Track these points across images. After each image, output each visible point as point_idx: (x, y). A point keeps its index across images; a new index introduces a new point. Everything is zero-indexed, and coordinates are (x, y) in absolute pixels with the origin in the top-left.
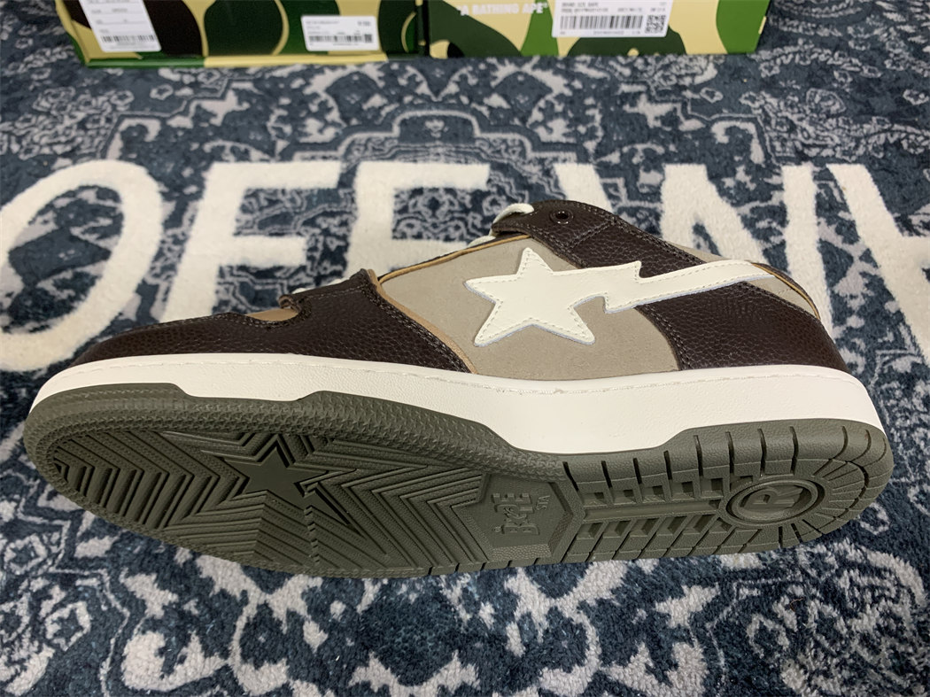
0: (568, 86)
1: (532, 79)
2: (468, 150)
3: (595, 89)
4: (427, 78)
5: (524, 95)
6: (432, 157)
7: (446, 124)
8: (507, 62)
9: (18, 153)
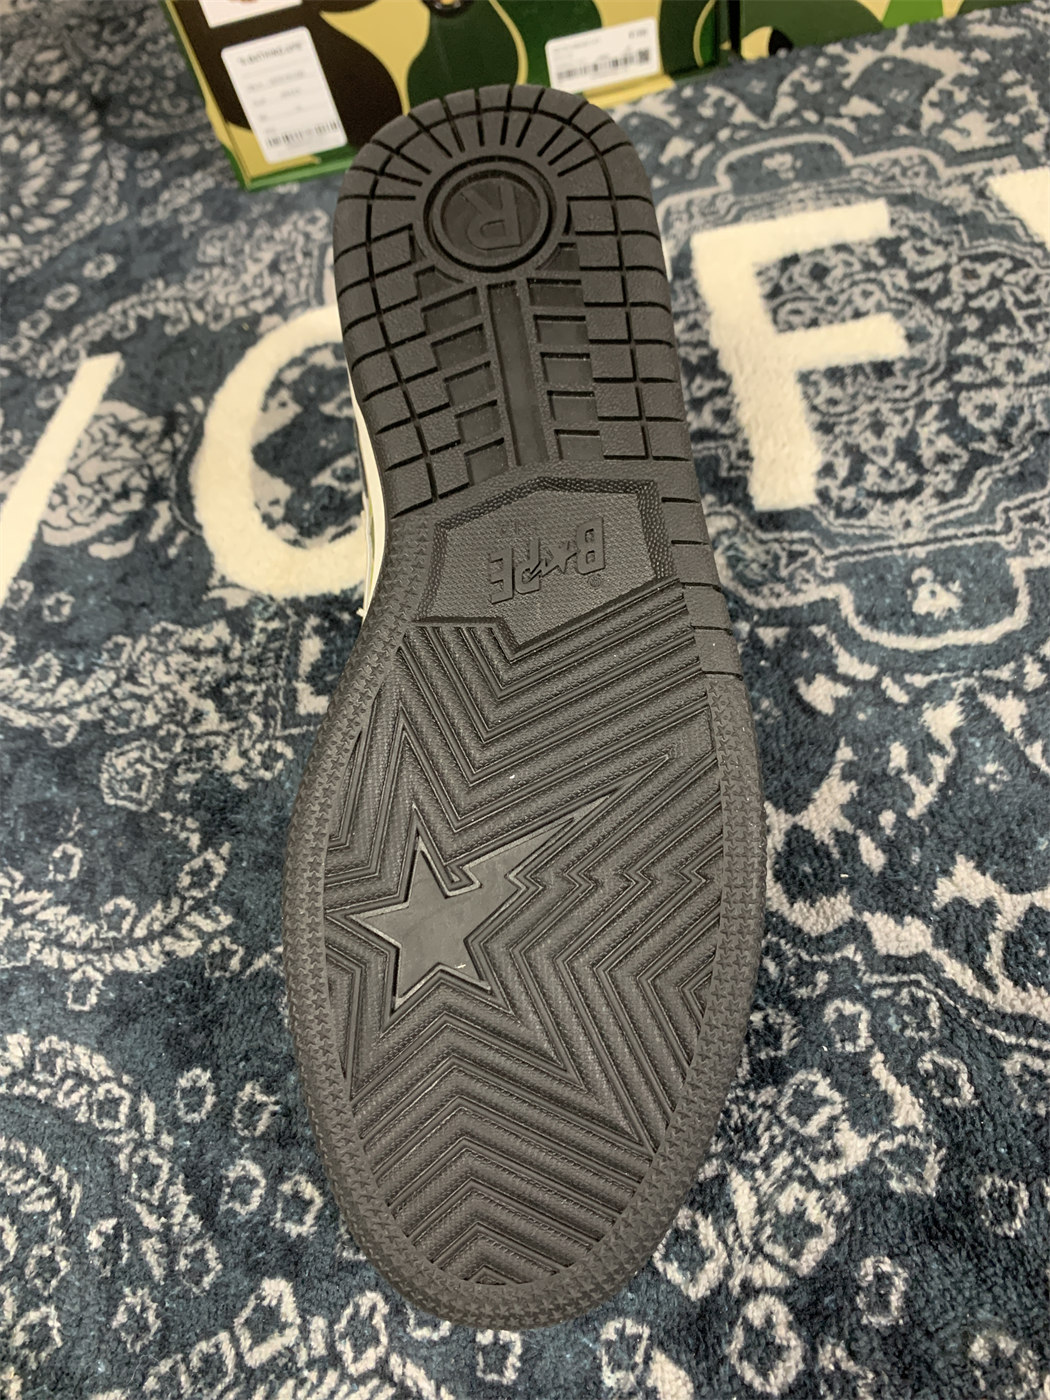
0: (966, 60)
1: (905, 63)
2: (844, 186)
3: (1013, 56)
4: (743, 97)
5: (901, 89)
6: (794, 206)
7: (796, 158)
8: (858, 46)
9: (206, 325)
